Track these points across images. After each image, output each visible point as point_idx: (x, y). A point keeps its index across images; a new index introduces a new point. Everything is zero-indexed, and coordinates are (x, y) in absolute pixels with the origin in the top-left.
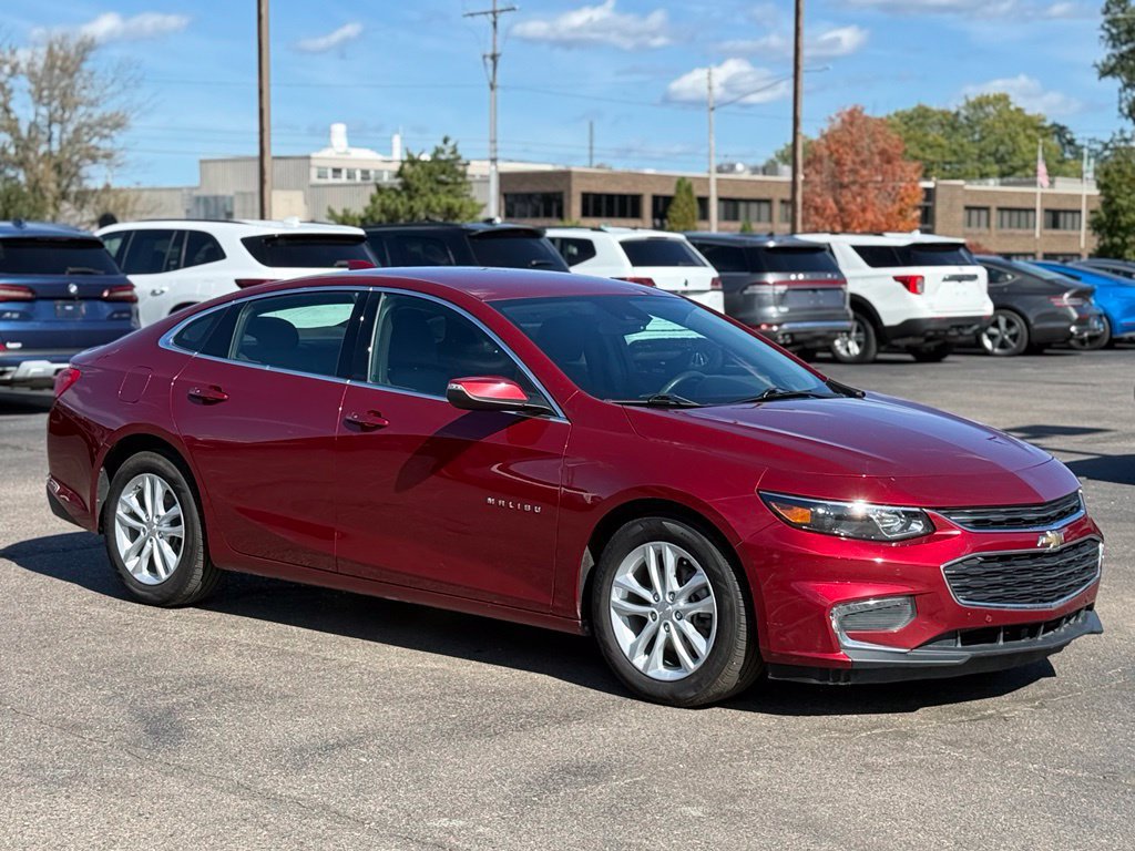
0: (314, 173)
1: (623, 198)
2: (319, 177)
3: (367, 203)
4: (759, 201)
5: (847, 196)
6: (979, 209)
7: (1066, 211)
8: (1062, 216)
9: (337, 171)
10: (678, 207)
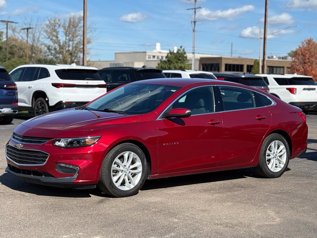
0: (147, 57)
1: (238, 65)
2: (149, 58)
3: (157, 65)
4: (280, 67)
9: (154, 57)
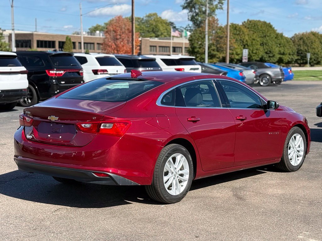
1: (49, 42)
4: (91, 43)
5: (119, 42)
6: (154, 46)
7: (177, 47)
8: (176, 49)
10: (67, 45)
